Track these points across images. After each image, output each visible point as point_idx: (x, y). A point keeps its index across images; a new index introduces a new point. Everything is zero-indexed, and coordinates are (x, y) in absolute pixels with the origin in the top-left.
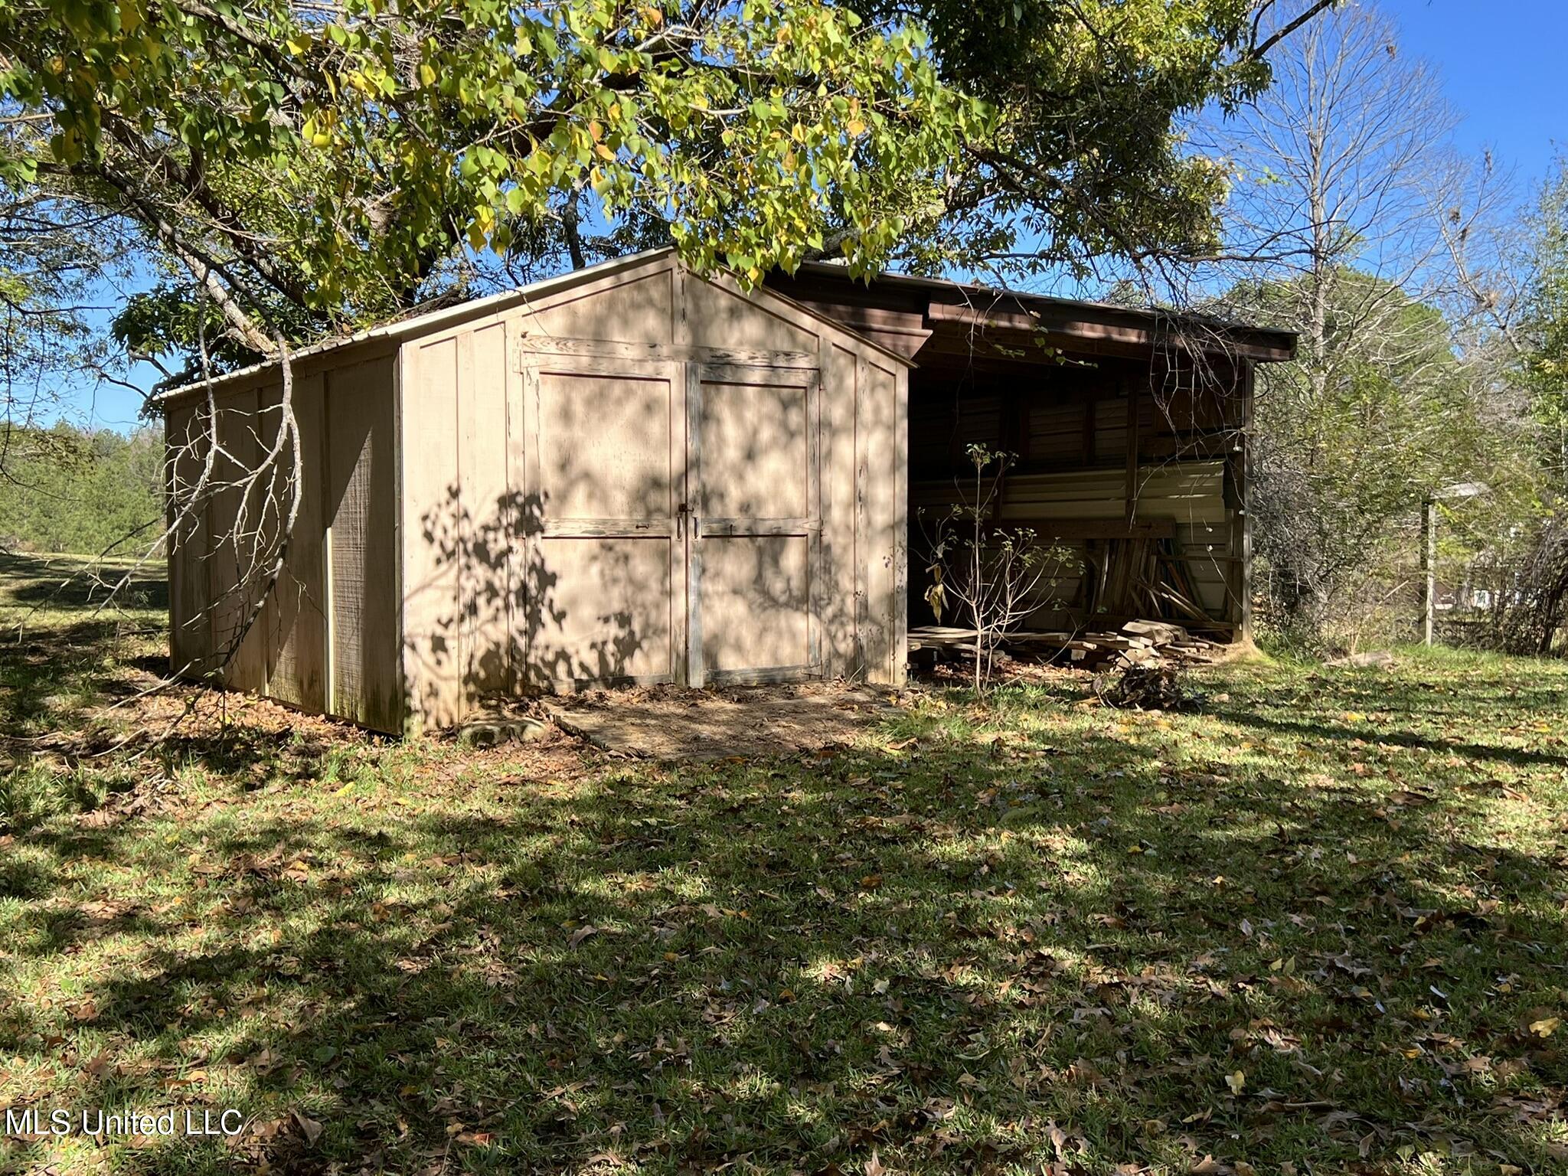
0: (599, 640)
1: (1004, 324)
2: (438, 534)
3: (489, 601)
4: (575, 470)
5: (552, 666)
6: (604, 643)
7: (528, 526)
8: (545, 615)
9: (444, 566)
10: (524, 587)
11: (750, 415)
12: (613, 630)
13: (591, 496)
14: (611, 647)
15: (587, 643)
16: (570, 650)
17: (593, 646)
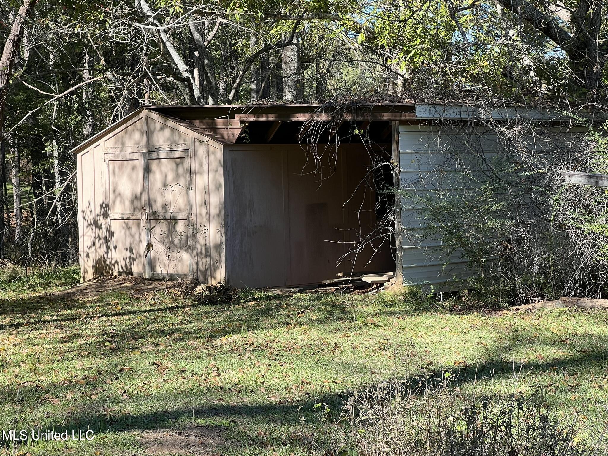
0: (125, 257)
1: (264, 119)
2: (87, 218)
3: (99, 241)
4: (117, 193)
5: (114, 265)
6: (126, 258)
7: (106, 215)
8: (112, 247)
9: (88, 228)
10: (106, 236)
11: (164, 169)
12: (128, 254)
13: (121, 202)
14: (128, 260)
15: (122, 258)
16: (118, 260)
17: (124, 259)
